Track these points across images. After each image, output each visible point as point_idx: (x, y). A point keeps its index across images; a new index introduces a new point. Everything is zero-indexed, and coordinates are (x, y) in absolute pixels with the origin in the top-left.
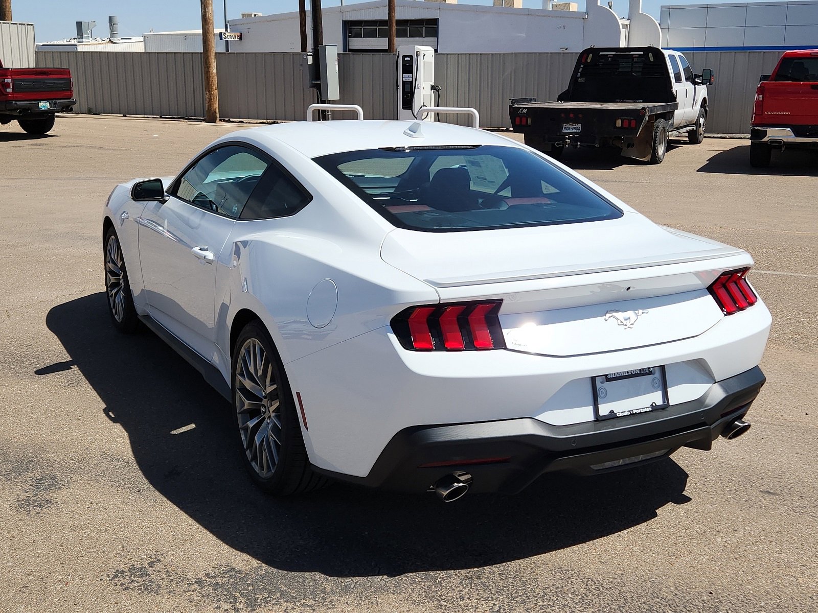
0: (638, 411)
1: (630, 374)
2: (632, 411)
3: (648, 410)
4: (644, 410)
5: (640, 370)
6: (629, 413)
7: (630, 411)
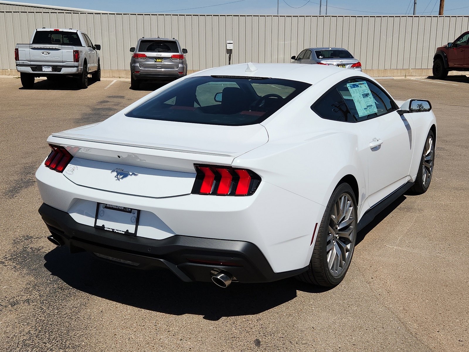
0: (117, 231)
1: (118, 208)
2: (114, 230)
3: (122, 233)
4: (119, 232)
5: (124, 207)
6: (111, 230)
7: (113, 229)
